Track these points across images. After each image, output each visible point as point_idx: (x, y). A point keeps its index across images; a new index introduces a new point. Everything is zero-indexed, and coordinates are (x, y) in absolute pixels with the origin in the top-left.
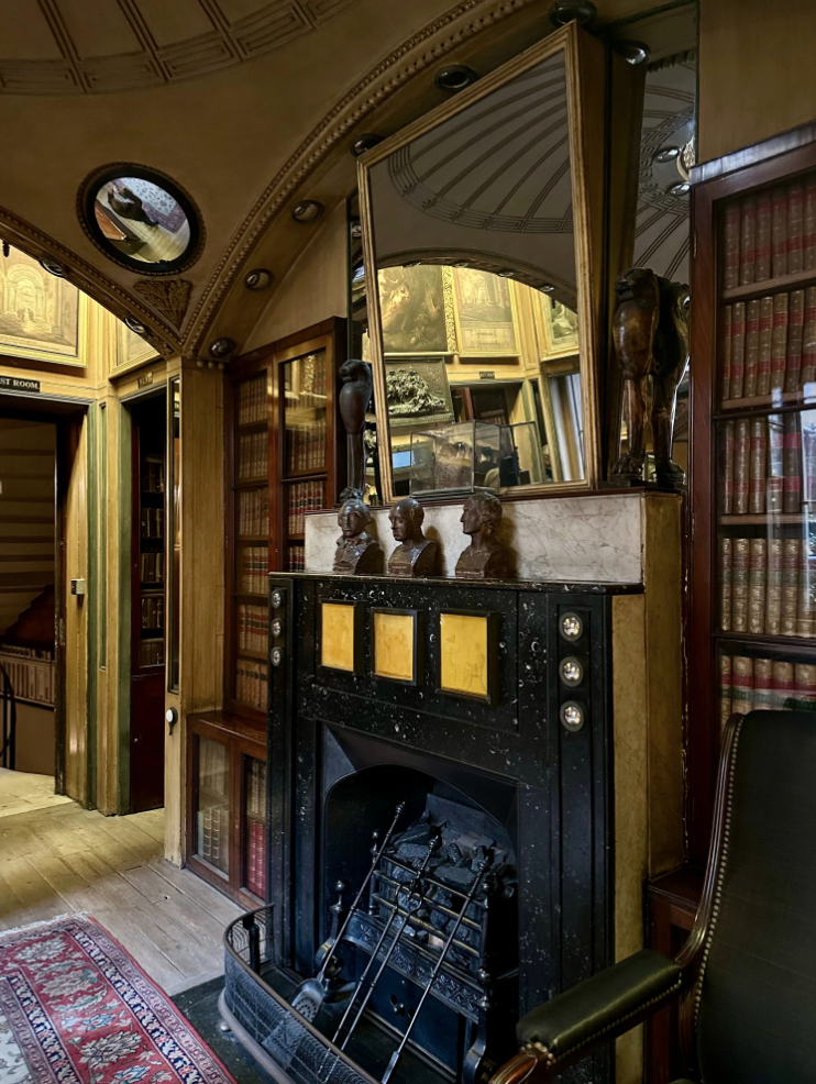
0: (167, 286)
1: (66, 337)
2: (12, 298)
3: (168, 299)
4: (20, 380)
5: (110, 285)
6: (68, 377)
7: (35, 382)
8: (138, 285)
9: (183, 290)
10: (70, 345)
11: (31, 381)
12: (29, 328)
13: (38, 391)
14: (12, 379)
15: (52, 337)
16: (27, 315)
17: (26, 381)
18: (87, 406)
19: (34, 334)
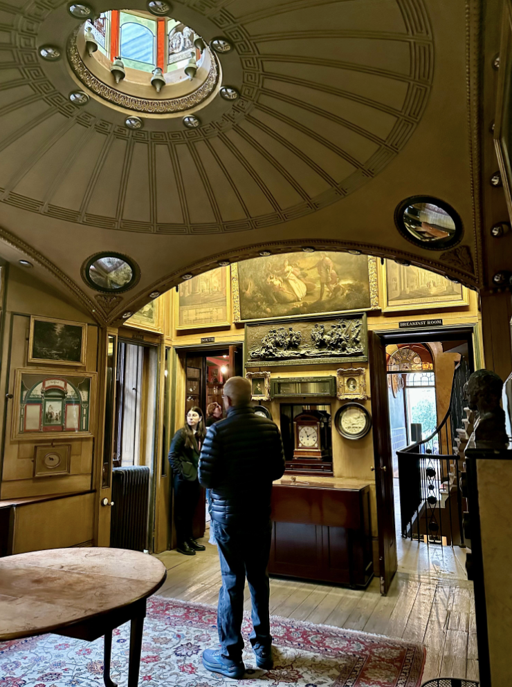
0: (455, 253)
1: (455, 290)
2: (423, 278)
3: (459, 259)
4: (431, 320)
5: (429, 262)
6: (459, 313)
7: (439, 320)
8: (442, 257)
9: (464, 250)
10: (458, 294)
11: (437, 320)
12: (433, 291)
13: (441, 324)
14: (426, 321)
15: (447, 292)
16: (432, 284)
17: (434, 320)
18: (472, 328)
19: (436, 293)
